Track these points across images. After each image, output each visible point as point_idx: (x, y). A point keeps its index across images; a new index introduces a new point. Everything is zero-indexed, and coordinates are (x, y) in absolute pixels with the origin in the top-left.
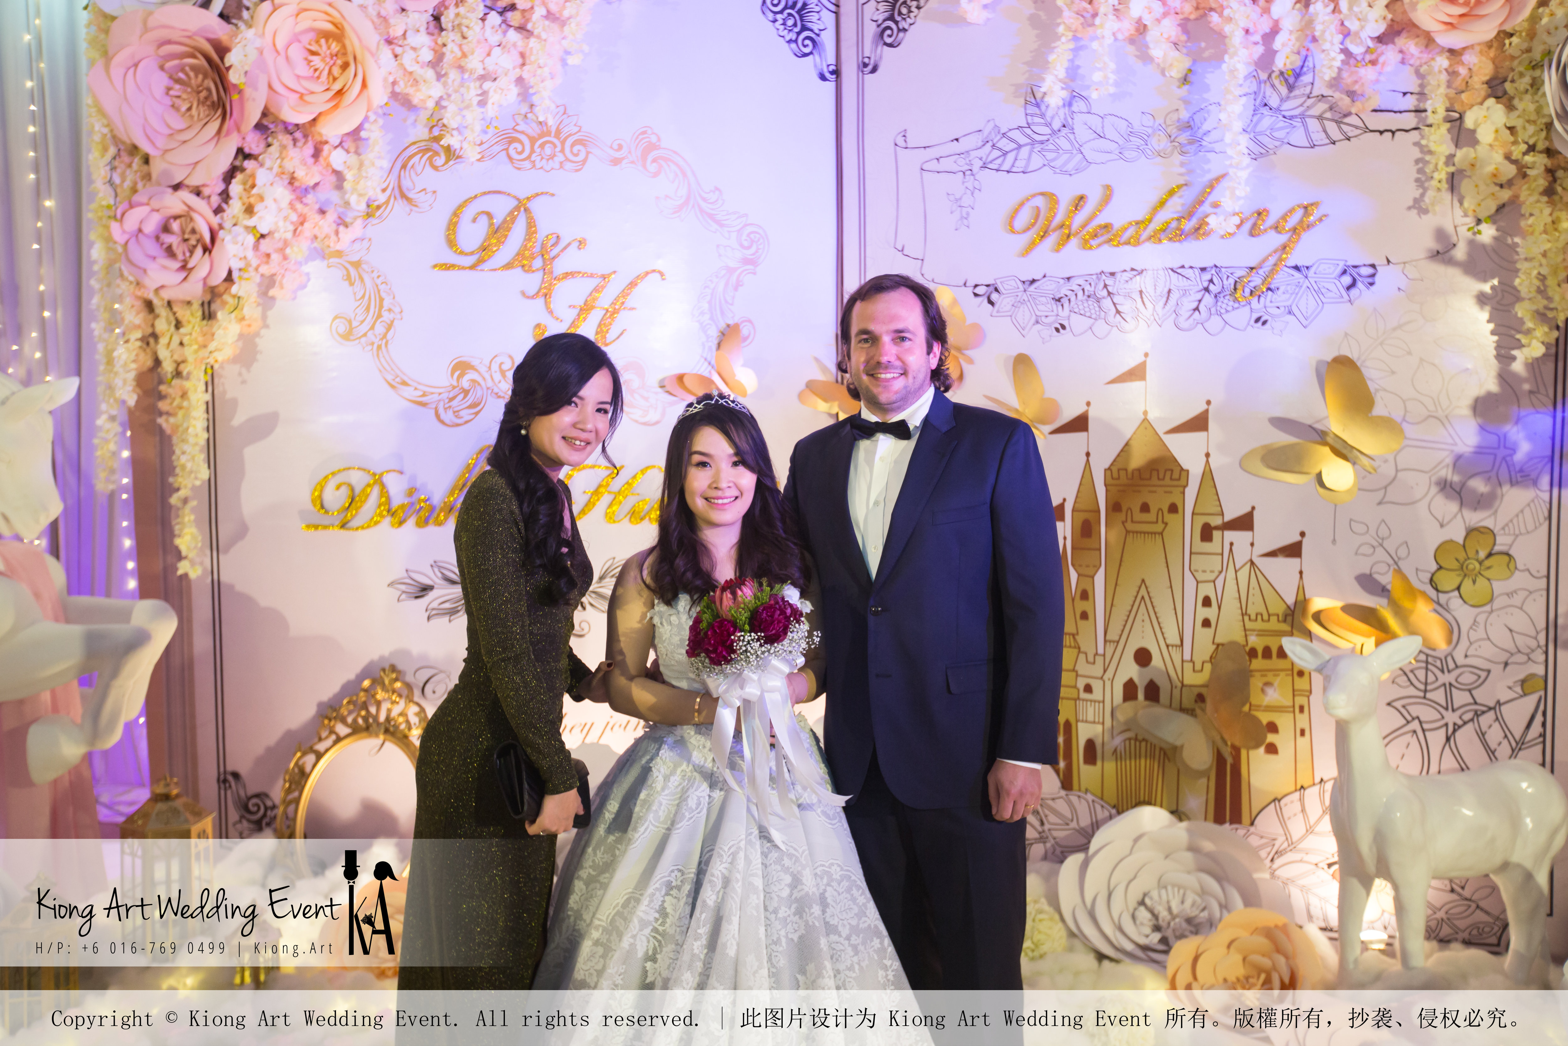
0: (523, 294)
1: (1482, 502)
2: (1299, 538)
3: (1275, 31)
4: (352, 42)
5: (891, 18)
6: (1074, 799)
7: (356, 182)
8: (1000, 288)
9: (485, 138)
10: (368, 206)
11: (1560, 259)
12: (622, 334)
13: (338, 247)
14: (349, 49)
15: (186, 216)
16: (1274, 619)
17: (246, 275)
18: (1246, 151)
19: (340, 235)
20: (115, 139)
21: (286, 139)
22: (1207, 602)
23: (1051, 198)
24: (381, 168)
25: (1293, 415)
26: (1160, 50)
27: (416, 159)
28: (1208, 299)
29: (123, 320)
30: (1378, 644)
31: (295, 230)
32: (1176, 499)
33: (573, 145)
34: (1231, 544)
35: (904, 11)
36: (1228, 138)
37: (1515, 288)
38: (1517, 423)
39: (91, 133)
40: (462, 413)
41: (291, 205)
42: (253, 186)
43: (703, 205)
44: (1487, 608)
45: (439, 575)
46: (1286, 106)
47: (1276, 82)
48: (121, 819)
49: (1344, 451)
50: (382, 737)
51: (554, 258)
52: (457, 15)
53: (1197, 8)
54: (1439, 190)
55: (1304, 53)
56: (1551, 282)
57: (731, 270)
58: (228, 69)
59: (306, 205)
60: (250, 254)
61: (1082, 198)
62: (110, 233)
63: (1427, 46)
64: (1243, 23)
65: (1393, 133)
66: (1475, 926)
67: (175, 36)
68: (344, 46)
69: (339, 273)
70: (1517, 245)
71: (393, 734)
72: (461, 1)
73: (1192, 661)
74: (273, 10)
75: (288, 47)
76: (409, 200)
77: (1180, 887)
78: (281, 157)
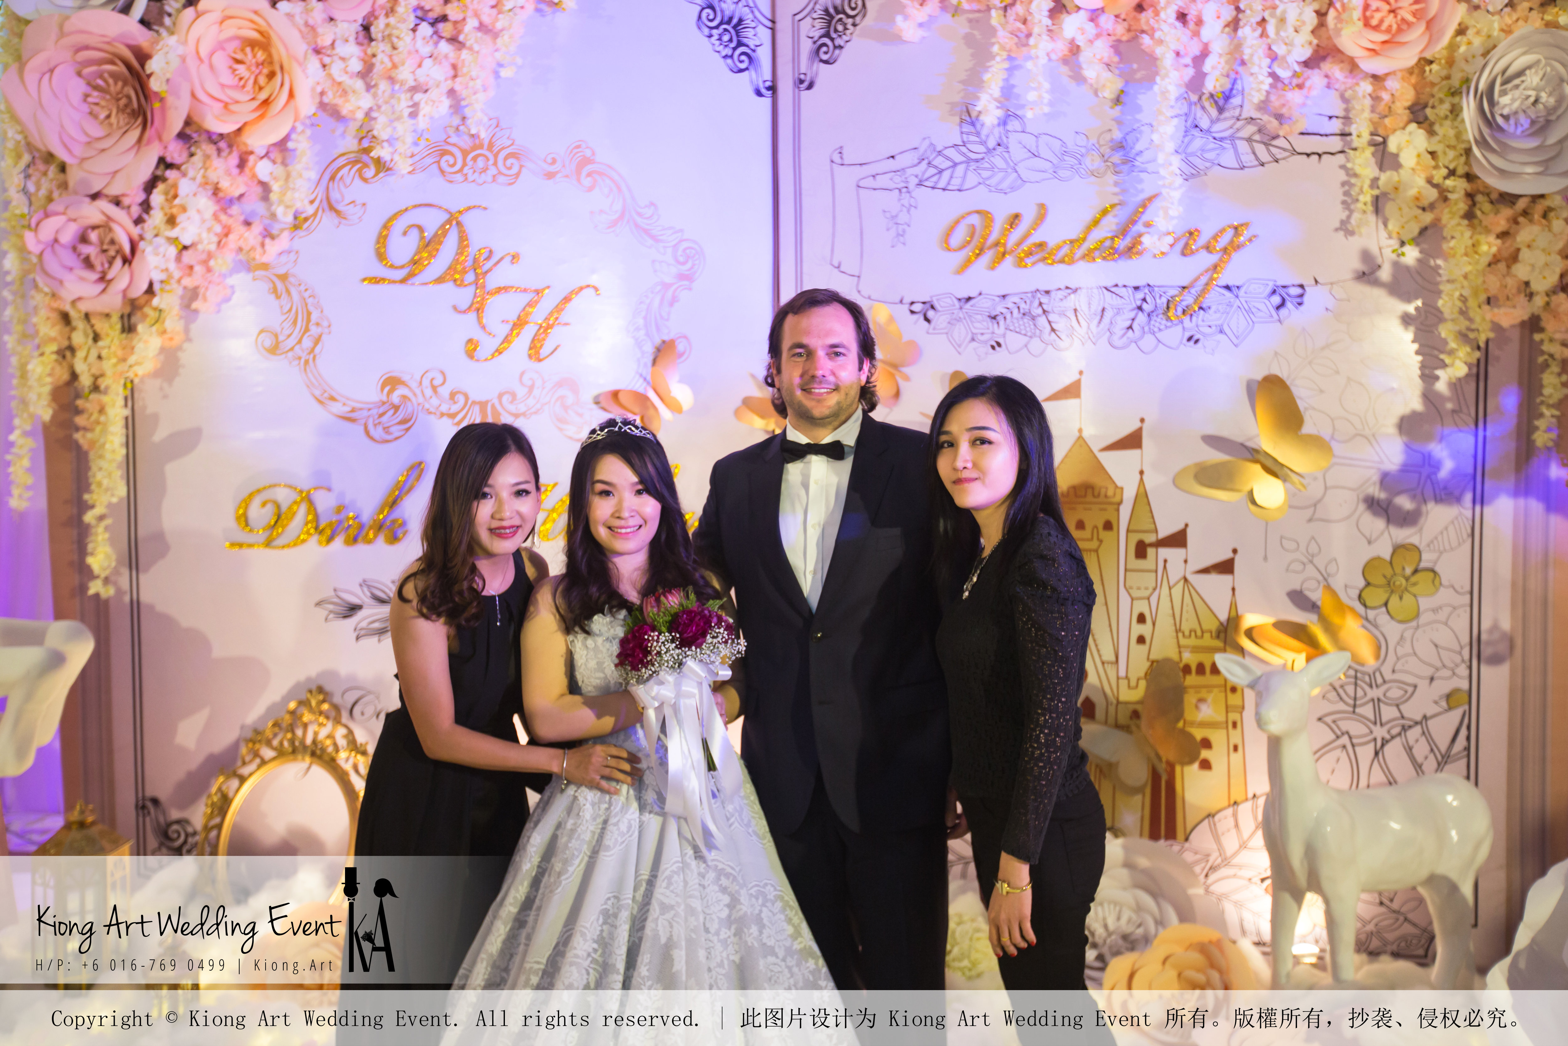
0: (455, 308)
1: (1408, 519)
2: (1230, 555)
3: (1205, 53)
4: (279, 51)
5: (827, 35)
7: (283, 193)
8: (936, 305)
9: (416, 150)
10: (295, 218)
11: (1480, 281)
12: (556, 349)
13: (265, 259)
14: (276, 58)
15: (105, 226)
16: (1207, 636)
17: (168, 288)
18: (1178, 172)
19: (267, 247)
20: (30, 147)
21: (210, 149)
22: (1141, 619)
23: (986, 216)
24: (309, 180)
25: (1225, 433)
26: (1092, 71)
27: (345, 171)
28: (1142, 318)
29: (37, 332)
30: (1309, 659)
31: (219, 242)
32: (1110, 516)
33: (506, 159)
34: (1165, 561)
35: (840, 28)
36: (1161, 158)
37: (1438, 309)
38: (1441, 440)
39: (4, 139)
40: (392, 429)
41: (215, 216)
42: (175, 196)
43: (639, 220)
44: (1414, 624)
45: (368, 594)
46: (1217, 127)
47: (1207, 104)
49: (1275, 469)
50: (308, 759)
51: (487, 272)
52: (387, 25)
53: (1129, 30)
54: (1364, 212)
55: (1233, 76)
56: (1472, 303)
57: (666, 286)
58: (149, 76)
59: (231, 216)
60: (172, 266)
61: (1017, 216)
62: (24, 244)
63: (1351, 71)
64: (1174, 46)
65: (1320, 156)
66: (1403, 938)
67: (94, 42)
68: (270, 55)
69: (264, 286)
70: (1439, 267)
71: (320, 757)
72: (391, 11)
73: (1127, 677)
74: (198, 15)
75: (212, 54)
76: (338, 212)
77: (1116, 904)
78: (205, 168)
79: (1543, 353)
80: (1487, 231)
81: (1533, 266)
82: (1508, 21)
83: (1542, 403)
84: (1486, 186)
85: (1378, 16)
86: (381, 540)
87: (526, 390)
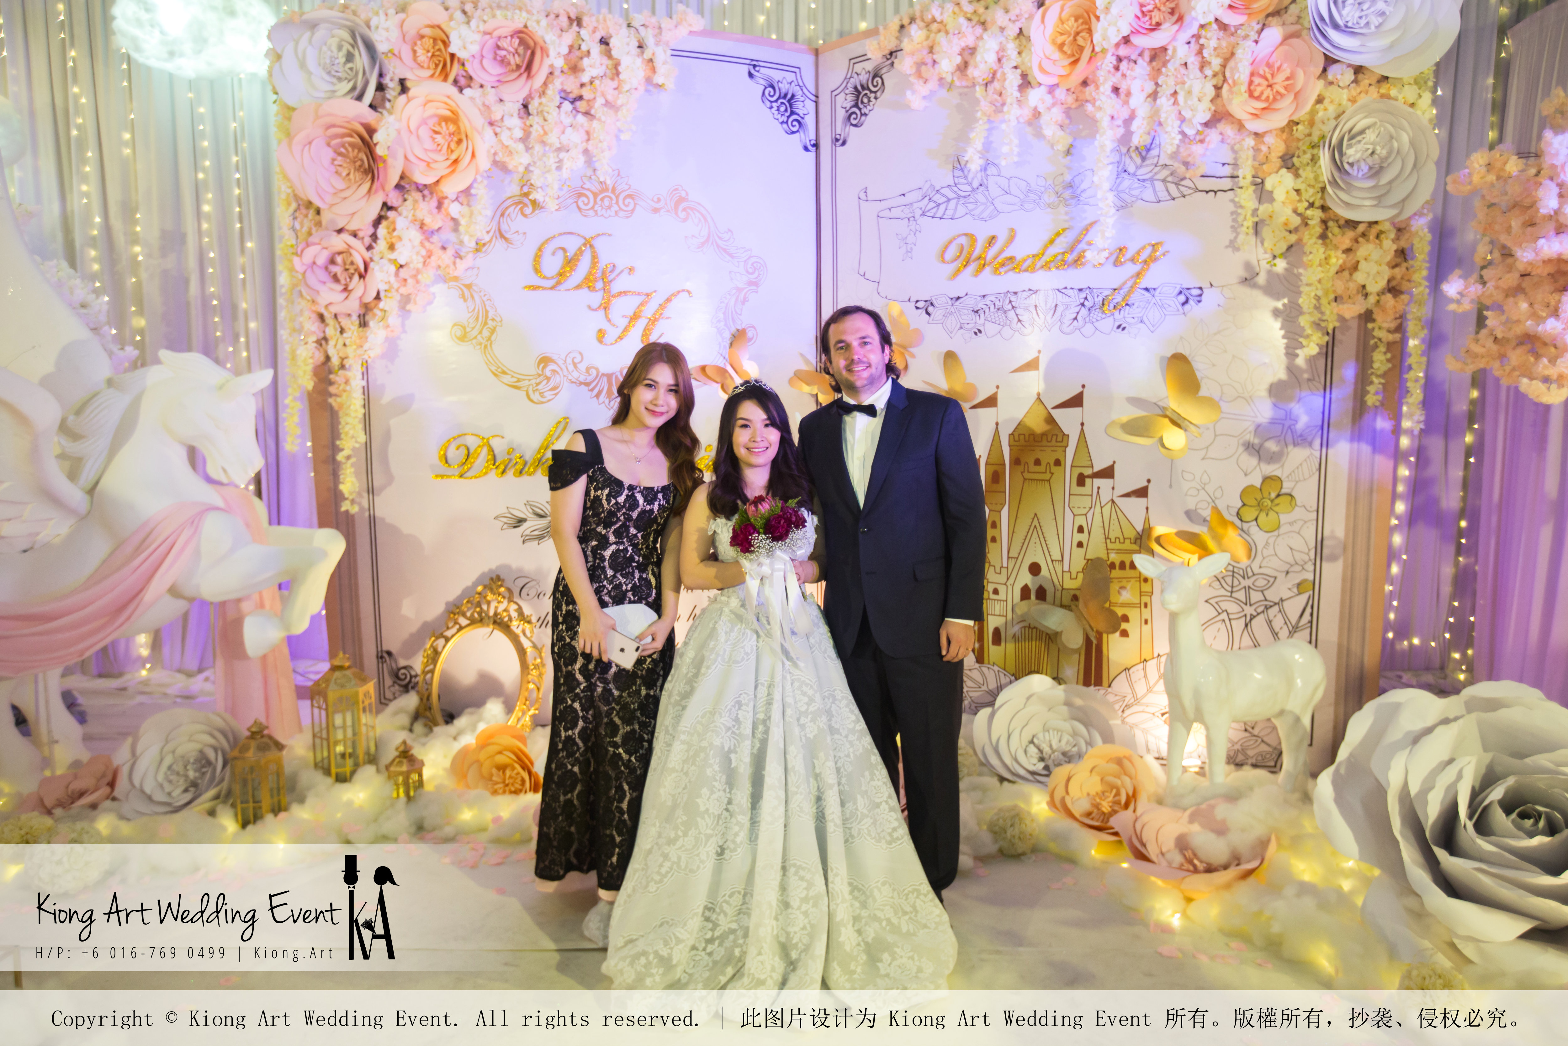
0: (589, 307)
1: (1274, 458)
2: (1145, 484)
3: (1132, 117)
4: (464, 124)
5: (856, 106)
6: (985, 670)
7: (468, 226)
8: (935, 303)
9: (561, 194)
10: (477, 244)
11: (1330, 285)
13: (456, 274)
14: (462, 129)
15: (347, 252)
16: (1127, 541)
17: (389, 295)
18: (1112, 204)
19: (457, 265)
20: (296, 197)
21: (417, 195)
22: (1081, 530)
23: (971, 237)
24: (486, 216)
25: (1143, 395)
26: (1049, 131)
27: (511, 209)
28: (1084, 311)
29: (303, 328)
30: (1200, 558)
31: (425, 262)
32: (1058, 455)
33: (624, 199)
34: (1099, 488)
35: (865, 100)
36: (1100, 195)
37: (1299, 306)
38: (1299, 401)
39: (279, 193)
40: (546, 394)
41: (422, 244)
42: (394, 230)
43: (720, 242)
44: (1276, 533)
45: (531, 511)
46: (1139, 172)
48: (310, 684)
49: (1179, 422)
50: (491, 626)
51: (611, 281)
52: (540, 104)
53: (1077, 100)
54: (1247, 234)
55: (1153, 133)
56: (1324, 301)
57: (739, 290)
58: (375, 145)
59: (432, 243)
60: (392, 279)
61: (993, 238)
62: (293, 265)
63: (1239, 130)
64: (1110, 111)
65: (1215, 192)
66: (1260, 754)
67: (338, 121)
68: (459, 128)
69: (456, 293)
70: (1301, 274)
71: (499, 625)
72: (543, 93)
73: (1069, 571)
74: (409, 100)
75: (418, 128)
76: (506, 239)
77: (1058, 731)
78: (414, 209)
79: (1374, 337)
80: (1336, 248)
81: (1368, 274)
82: (1354, 93)
83: (1372, 373)
84: (1336, 215)
85: (1259, 89)
86: (539, 472)
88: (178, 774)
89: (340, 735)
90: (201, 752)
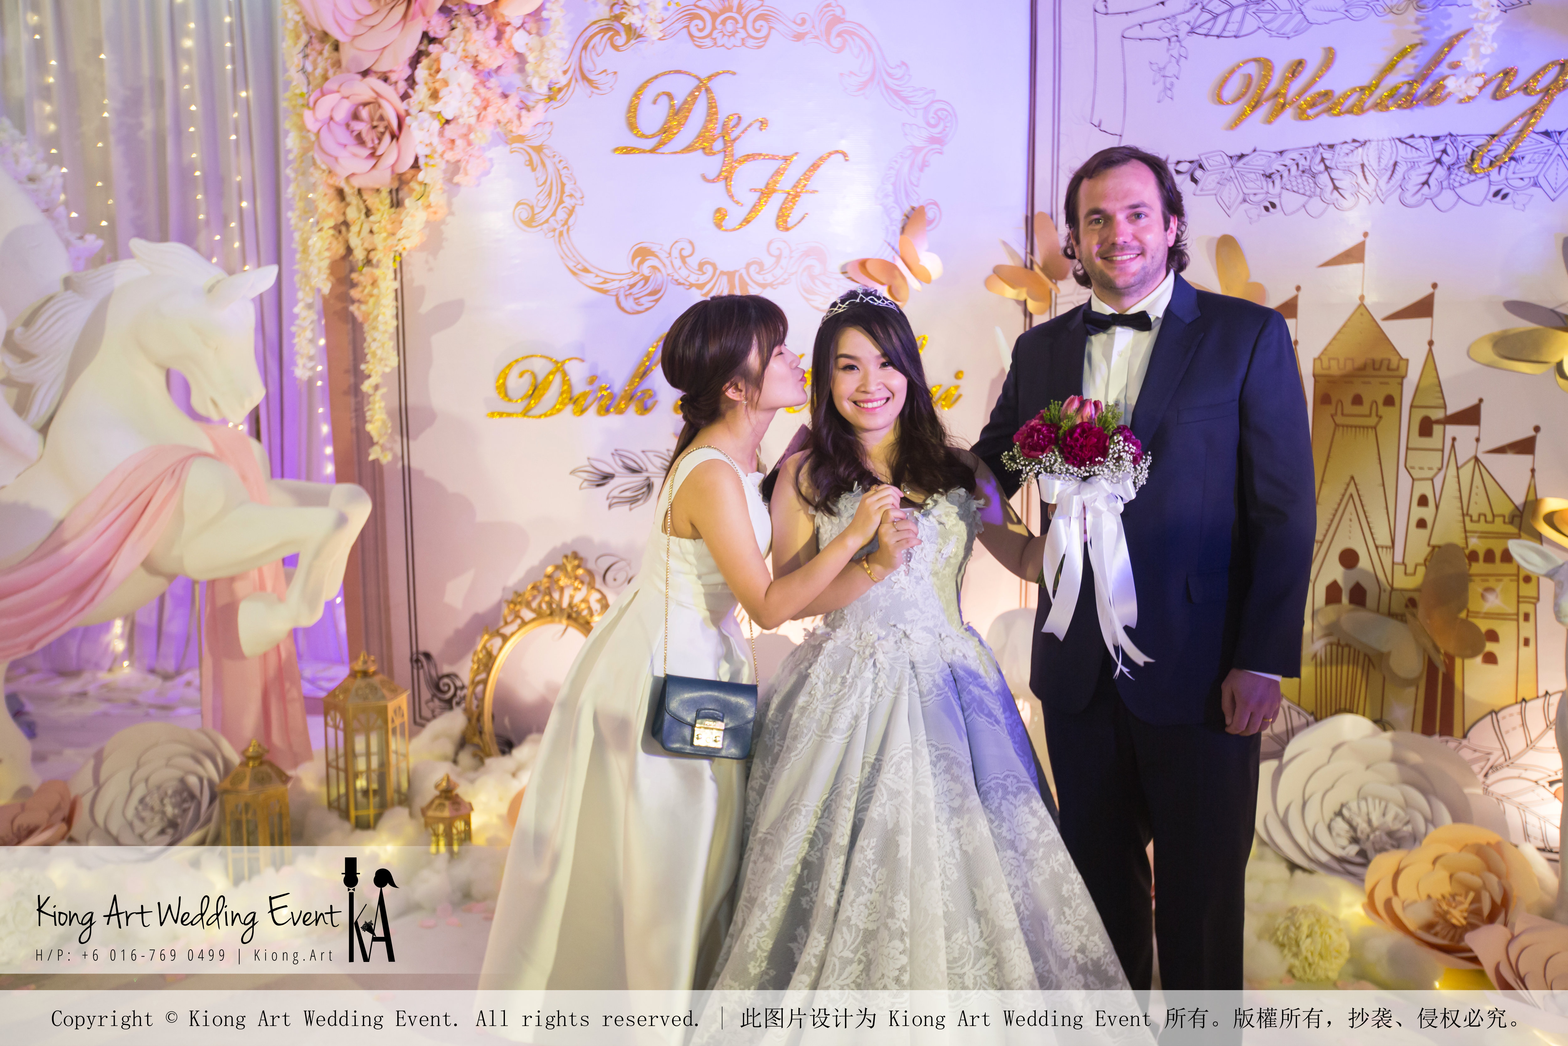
0: (704, 177)
2: (1532, 433)
7: (538, 64)
8: (1205, 164)
9: (666, 15)
10: (550, 89)
12: (803, 218)
13: (520, 132)
15: (374, 103)
16: (1499, 520)
17: (432, 162)
18: (1495, 3)
19: (523, 119)
20: (307, 26)
21: (469, 22)
22: (1423, 501)
23: (1265, 64)
24: (562, 49)
25: (1532, 299)
27: (597, 39)
28: (1440, 171)
29: (316, 208)
31: (479, 115)
32: (1392, 390)
33: (755, 21)
34: (1454, 439)
39: (285, 20)
40: (643, 300)
41: (475, 89)
42: (438, 71)
43: (889, 81)
45: (620, 463)
48: (323, 694)
50: (565, 622)
51: (735, 140)
57: (916, 150)
59: (489, 89)
60: (436, 140)
61: (1300, 63)
62: (303, 122)
69: (521, 158)
71: (575, 620)
73: (1403, 563)
76: (590, 82)
77: (1381, 799)
78: (465, 41)
86: (632, 409)
87: (773, 260)
88: (152, 809)
89: (361, 765)
90: (182, 781)
